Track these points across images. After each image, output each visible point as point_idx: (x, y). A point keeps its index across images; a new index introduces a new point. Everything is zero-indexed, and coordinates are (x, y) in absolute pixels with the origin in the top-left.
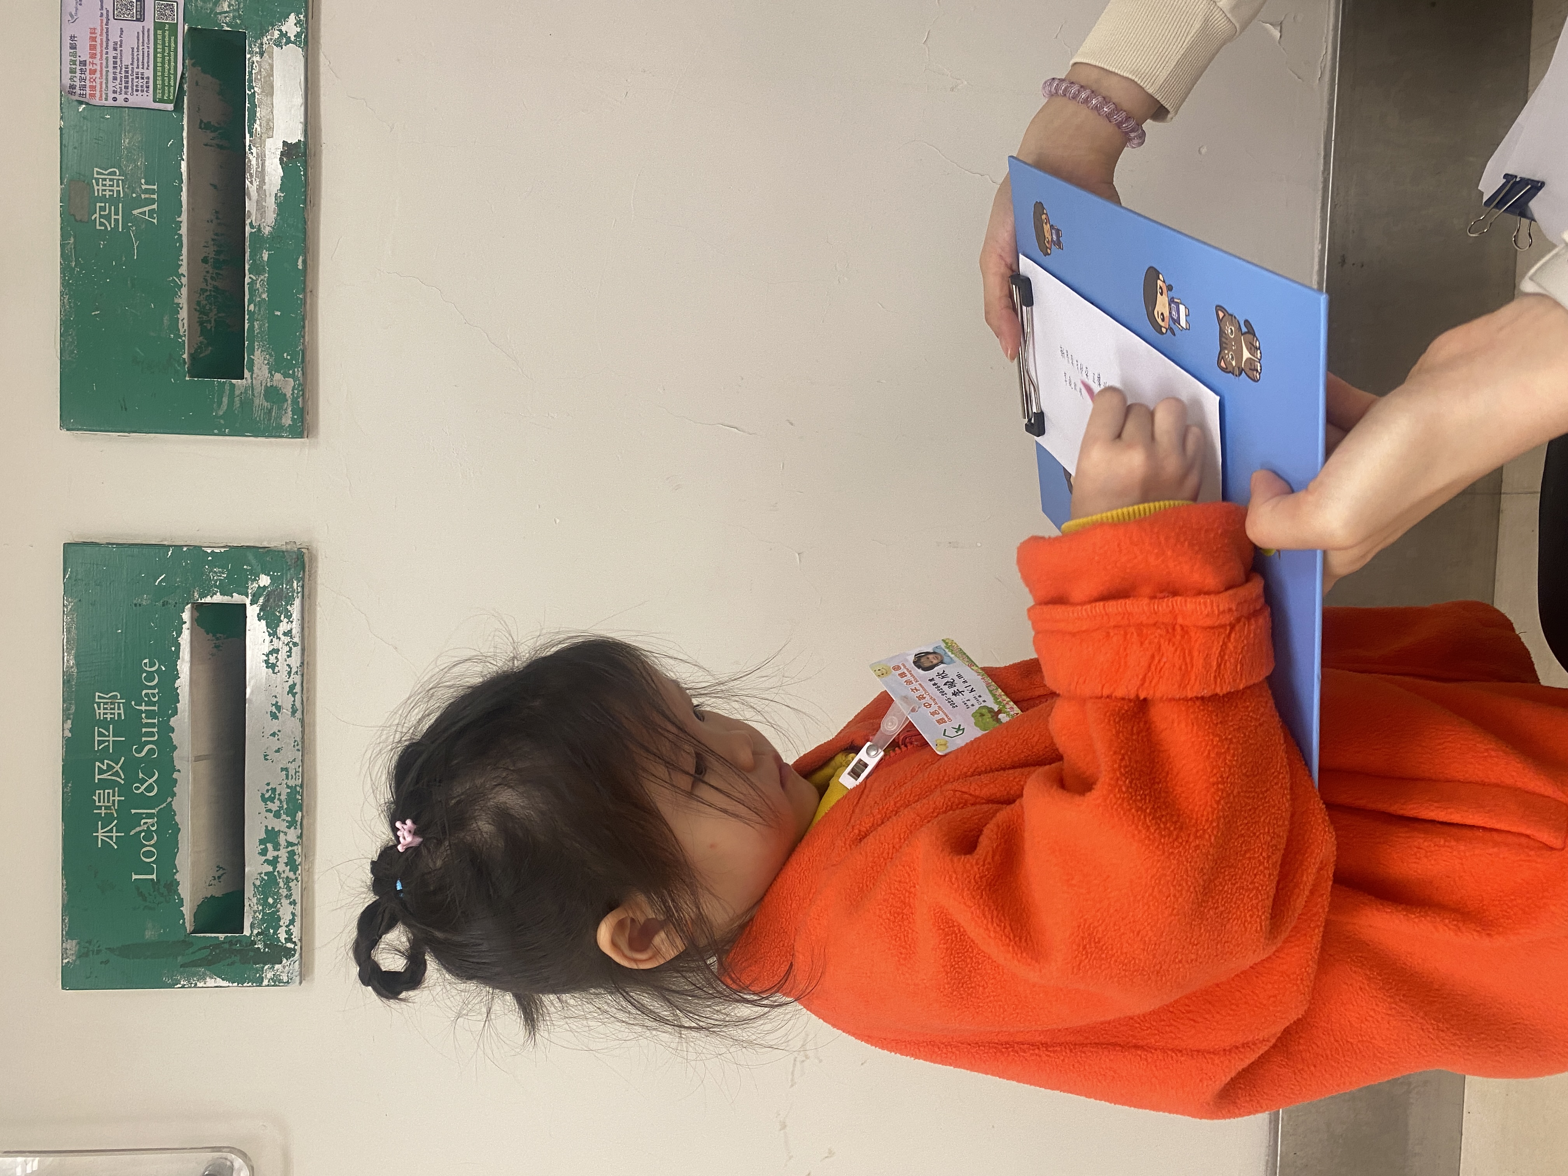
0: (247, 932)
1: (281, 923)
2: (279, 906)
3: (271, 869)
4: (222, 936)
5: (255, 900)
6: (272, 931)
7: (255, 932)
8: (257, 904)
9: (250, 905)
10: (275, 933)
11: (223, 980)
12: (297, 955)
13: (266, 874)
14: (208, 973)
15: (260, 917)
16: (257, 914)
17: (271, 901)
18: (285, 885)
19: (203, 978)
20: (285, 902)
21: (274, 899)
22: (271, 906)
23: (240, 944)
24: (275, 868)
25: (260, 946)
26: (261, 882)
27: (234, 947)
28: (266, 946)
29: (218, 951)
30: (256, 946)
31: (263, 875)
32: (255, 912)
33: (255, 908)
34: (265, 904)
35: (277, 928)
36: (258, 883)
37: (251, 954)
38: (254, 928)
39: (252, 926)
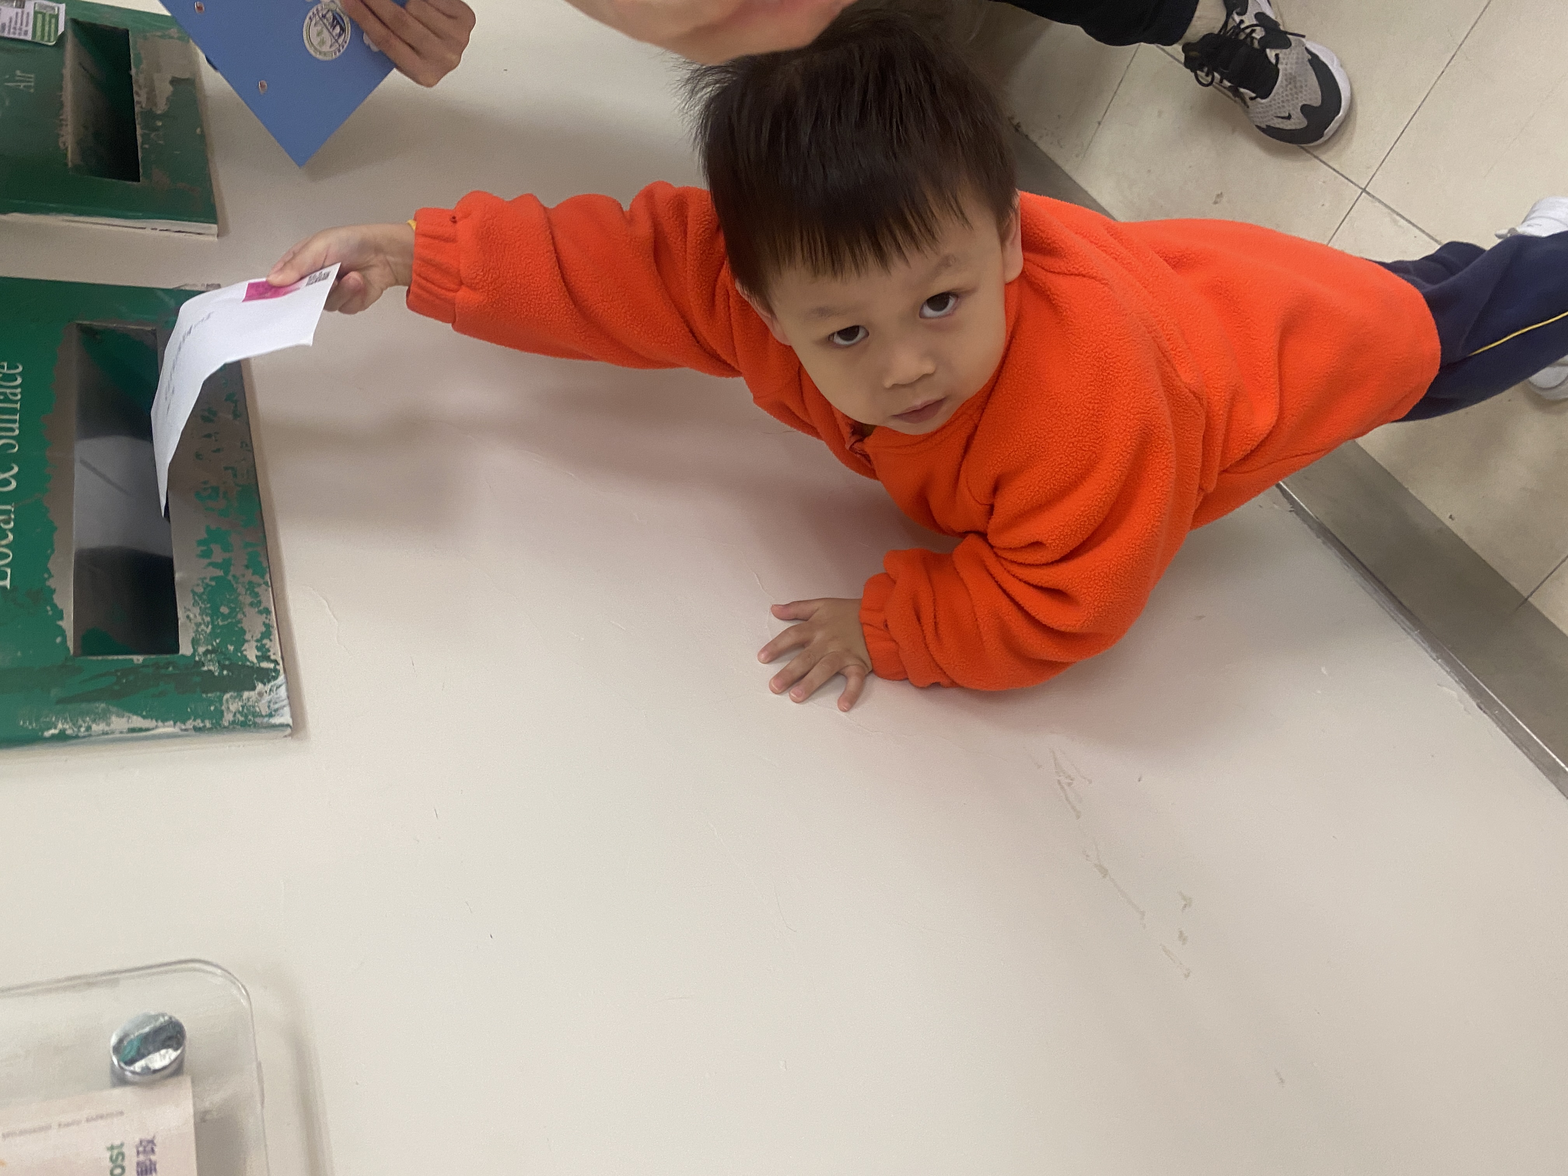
0: (185, 648)
1: (248, 637)
2: (240, 616)
3: (220, 573)
4: (138, 659)
5: (197, 610)
6: (231, 648)
7: (201, 650)
8: (201, 614)
9: (188, 617)
10: (238, 649)
11: (144, 717)
12: (281, 678)
13: (212, 579)
14: (114, 709)
15: (208, 630)
16: (203, 627)
17: (224, 610)
18: (247, 590)
19: (104, 716)
20: (251, 612)
21: (230, 608)
22: (224, 617)
23: (174, 667)
24: (227, 573)
25: (212, 668)
26: (205, 589)
27: (163, 671)
28: (222, 667)
29: (131, 678)
30: (205, 668)
31: (207, 581)
32: (198, 625)
33: (199, 619)
34: (215, 613)
35: (241, 641)
36: (200, 590)
37: (197, 679)
38: (199, 645)
39: (195, 643)
